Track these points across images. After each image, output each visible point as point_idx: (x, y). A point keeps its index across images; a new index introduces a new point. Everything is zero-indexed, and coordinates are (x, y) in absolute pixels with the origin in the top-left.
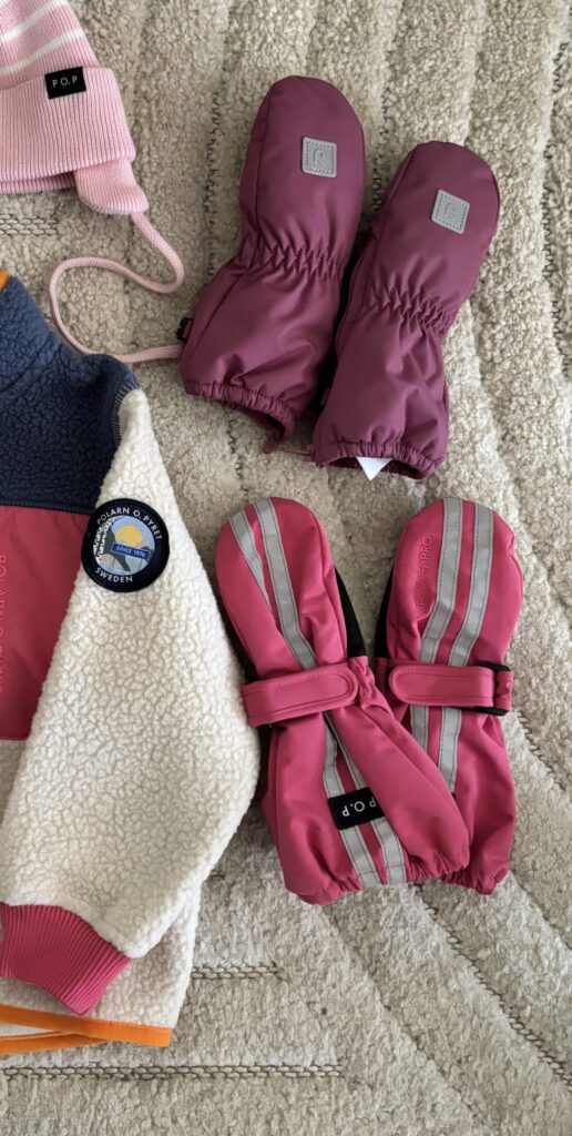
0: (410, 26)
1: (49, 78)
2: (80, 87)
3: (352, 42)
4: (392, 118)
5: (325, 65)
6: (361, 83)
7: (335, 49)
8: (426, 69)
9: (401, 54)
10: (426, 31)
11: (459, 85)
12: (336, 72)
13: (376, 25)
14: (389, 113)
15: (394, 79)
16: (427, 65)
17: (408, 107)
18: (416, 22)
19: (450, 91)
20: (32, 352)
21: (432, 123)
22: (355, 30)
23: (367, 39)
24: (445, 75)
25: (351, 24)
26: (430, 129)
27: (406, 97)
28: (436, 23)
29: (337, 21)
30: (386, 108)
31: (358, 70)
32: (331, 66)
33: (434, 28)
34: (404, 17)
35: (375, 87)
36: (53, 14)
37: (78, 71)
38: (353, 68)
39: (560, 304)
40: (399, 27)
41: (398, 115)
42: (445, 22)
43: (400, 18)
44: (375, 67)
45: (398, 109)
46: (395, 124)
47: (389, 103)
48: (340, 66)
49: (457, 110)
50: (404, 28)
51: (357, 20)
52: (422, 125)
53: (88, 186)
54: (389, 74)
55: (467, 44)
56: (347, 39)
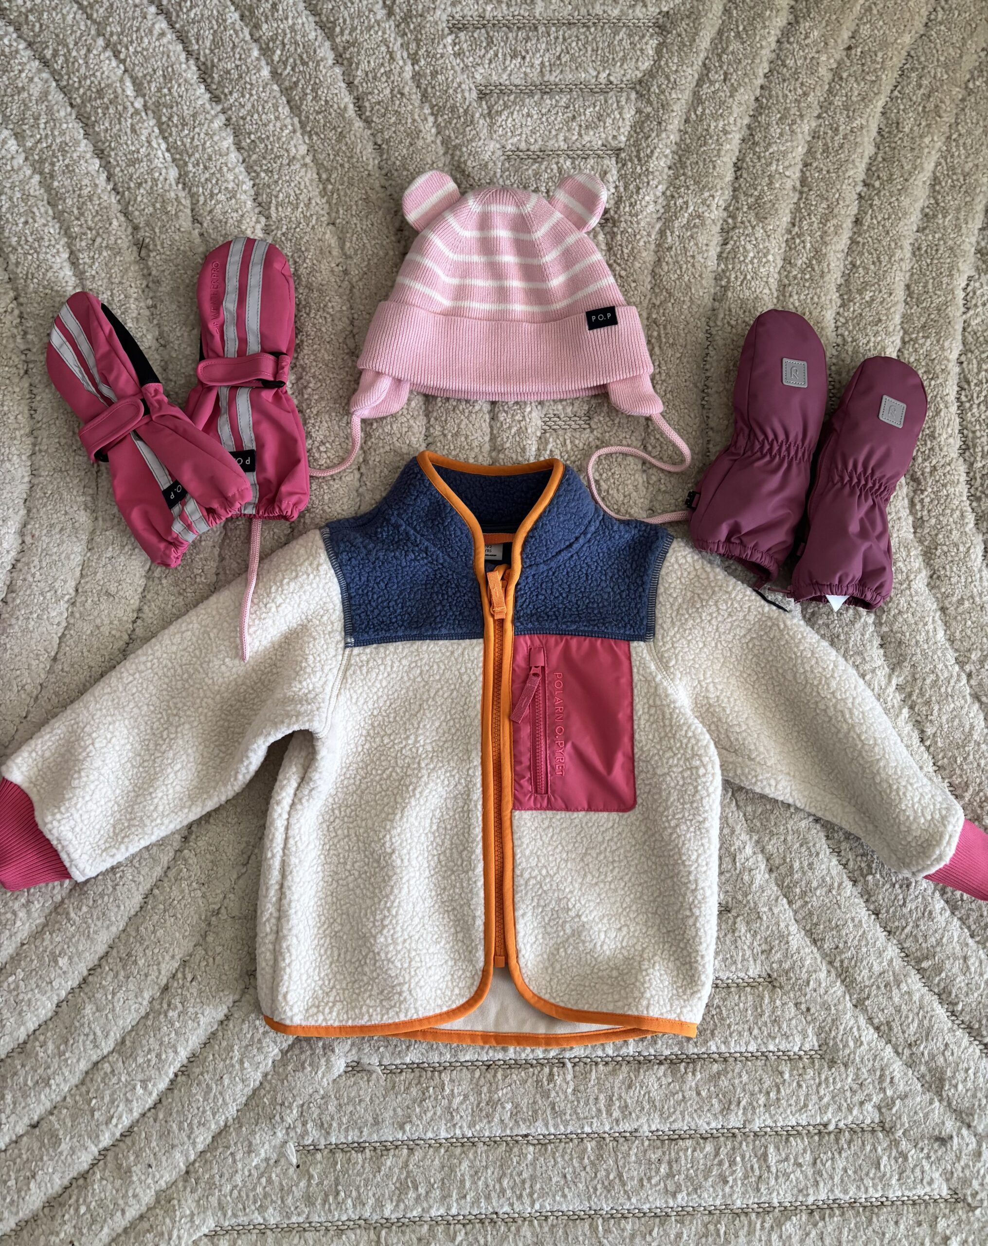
0: (854, 265)
1: (589, 314)
2: (613, 321)
3: (811, 279)
4: (842, 335)
5: (790, 296)
6: (819, 309)
7: (798, 284)
8: (867, 298)
9: (847, 286)
10: (866, 269)
11: (892, 310)
12: (800, 301)
13: (829, 265)
14: (839, 331)
15: (843, 305)
16: (868, 296)
17: (854, 327)
18: (858, 263)
19: (886, 315)
20: (586, 522)
21: (873, 339)
22: (813, 270)
23: (822, 277)
24: (882, 303)
25: (810, 265)
26: (872, 344)
27: (853, 319)
28: (874, 263)
29: (799, 262)
30: (837, 328)
31: (816, 299)
32: (796, 297)
33: (872, 267)
34: (849, 259)
35: (829, 312)
36: (591, 266)
37: (612, 309)
38: (812, 299)
39: (972, 474)
40: (845, 266)
41: (847, 333)
42: (880, 262)
43: (846, 259)
44: (829, 297)
45: (847, 329)
46: (844, 339)
47: (839, 324)
48: (802, 297)
49: (891, 329)
50: (849, 267)
51: (814, 262)
52: (865, 341)
53: (620, 395)
54: (839, 302)
55: (897, 279)
56: (807, 276)
